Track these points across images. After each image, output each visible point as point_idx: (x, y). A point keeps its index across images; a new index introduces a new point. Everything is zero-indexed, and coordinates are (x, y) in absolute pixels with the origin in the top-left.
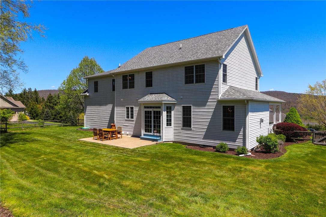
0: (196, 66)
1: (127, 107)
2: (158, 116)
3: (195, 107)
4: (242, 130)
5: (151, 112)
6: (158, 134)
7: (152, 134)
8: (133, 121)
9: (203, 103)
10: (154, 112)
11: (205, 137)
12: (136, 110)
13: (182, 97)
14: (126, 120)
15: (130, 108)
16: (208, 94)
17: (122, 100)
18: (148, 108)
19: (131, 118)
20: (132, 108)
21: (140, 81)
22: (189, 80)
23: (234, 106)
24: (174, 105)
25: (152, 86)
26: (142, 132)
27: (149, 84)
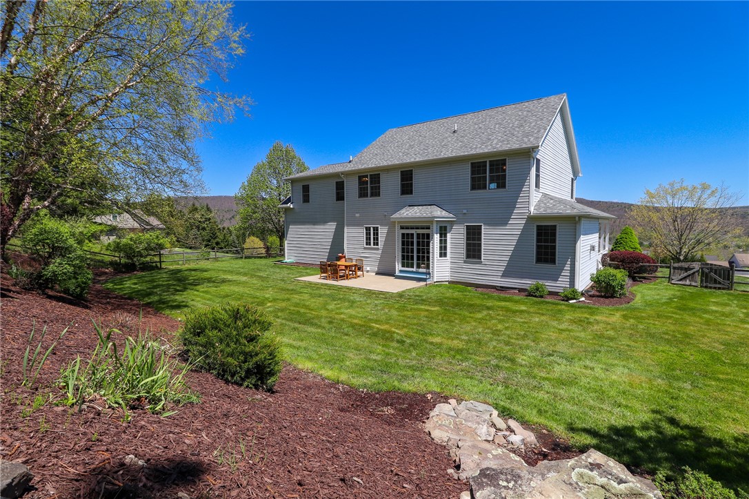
0: (490, 161)
1: (366, 228)
2: (425, 240)
3: (488, 227)
4: (569, 263)
5: (412, 234)
6: (424, 270)
7: (414, 269)
8: (378, 249)
9: (502, 221)
10: (418, 234)
11: (505, 275)
12: (383, 231)
13: (465, 211)
14: (365, 248)
15: (372, 229)
16: (512, 206)
17: (357, 215)
18: (407, 228)
19: (374, 245)
20: (376, 229)
21: (391, 185)
22: (478, 183)
23: (555, 226)
24: (452, 223)
25: (411, 193)
26: (397, 268)
27: (407, 188)
